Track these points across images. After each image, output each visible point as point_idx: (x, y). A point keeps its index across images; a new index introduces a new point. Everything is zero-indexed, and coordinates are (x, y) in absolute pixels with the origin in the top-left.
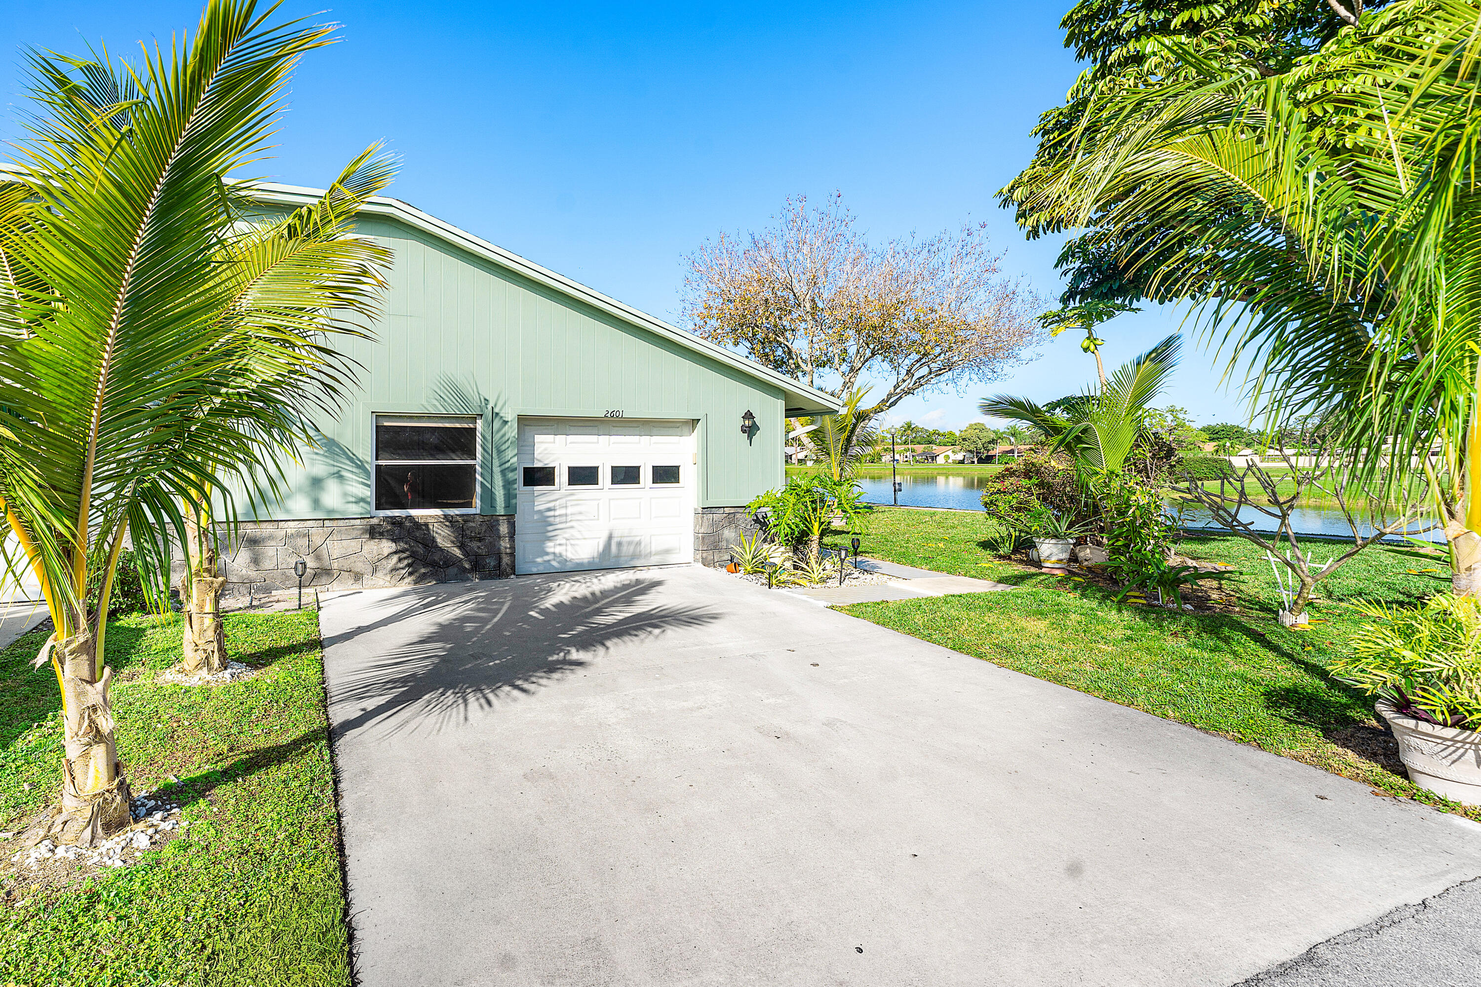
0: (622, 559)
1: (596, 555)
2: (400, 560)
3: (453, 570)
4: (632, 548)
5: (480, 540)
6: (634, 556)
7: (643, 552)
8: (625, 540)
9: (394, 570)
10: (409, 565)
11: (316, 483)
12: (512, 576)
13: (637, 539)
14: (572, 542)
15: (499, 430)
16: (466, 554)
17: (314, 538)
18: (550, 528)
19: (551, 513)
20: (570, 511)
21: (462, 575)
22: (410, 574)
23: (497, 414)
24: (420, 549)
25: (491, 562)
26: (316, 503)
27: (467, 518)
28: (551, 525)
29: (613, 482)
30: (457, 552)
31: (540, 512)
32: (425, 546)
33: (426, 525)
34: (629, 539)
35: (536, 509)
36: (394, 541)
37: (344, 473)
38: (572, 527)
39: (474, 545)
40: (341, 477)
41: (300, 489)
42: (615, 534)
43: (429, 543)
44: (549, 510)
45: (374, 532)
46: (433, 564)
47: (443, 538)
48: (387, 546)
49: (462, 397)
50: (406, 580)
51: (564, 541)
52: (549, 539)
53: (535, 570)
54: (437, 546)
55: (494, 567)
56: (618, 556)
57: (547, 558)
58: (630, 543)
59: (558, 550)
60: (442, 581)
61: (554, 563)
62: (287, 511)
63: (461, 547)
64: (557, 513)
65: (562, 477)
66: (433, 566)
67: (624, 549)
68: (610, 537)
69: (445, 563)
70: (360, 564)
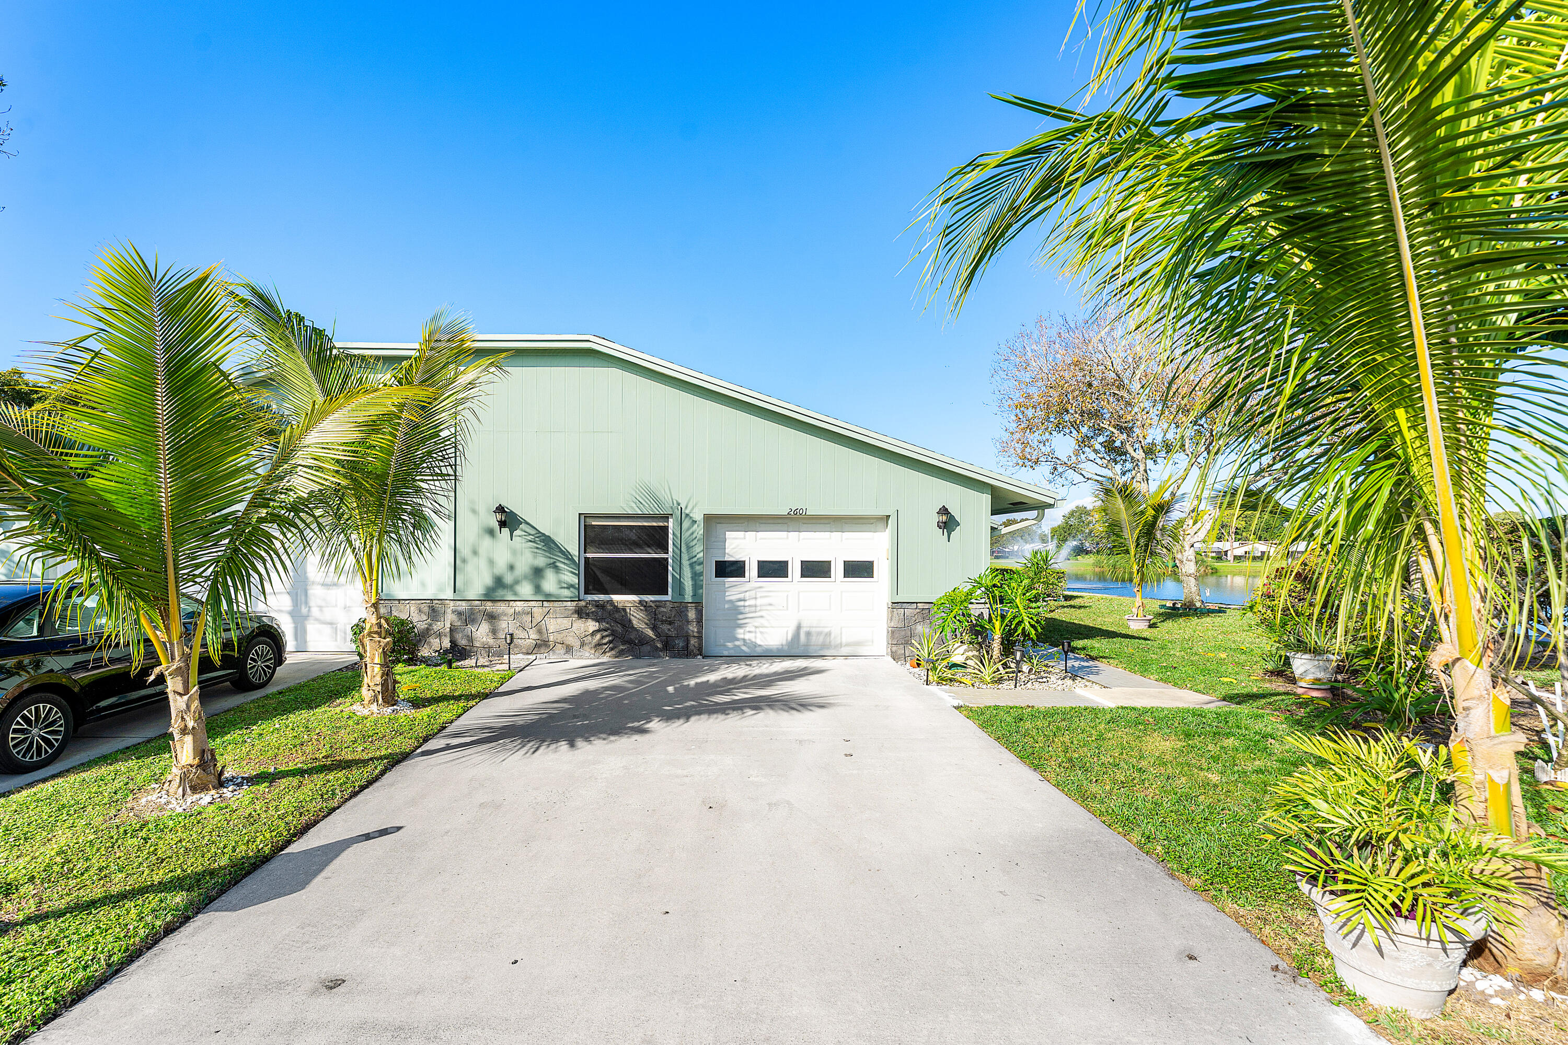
0: (812, 647)
1: (784, 643)
2: (603, 637)
3: (646, 648)
4: (821, 639)
5: (670, 623)
6: (824, 646)
7: (833, 643)
8: (813, 630)
9: (599, 645)
10: (610, 642)
11: (538, 573)
12: (699, 657)
13: (827, 630)
14: (761, 629)
15: (688, 529)
16: (658, 635)
17: (535, 615)
18: (740, 616)
19: (741, 603)
20: (759, 602)
21: (654, 653)
22: (612, 649)
23: (687, 515)
24: (619, 629)
25: (680, 643)
26: (538, 589)
27: (659, 604)
28: (742, 613)
29: (803, 576)
30: (650, 633)
31: (731, 601)
32: (623, 626)
33: (624, 610)
34: (818, 630)
35: (727, 598)
36: (597, 620)
37: (558, 564)
38: (762, 617)
39: (665, 627)
40: (556, 567)
41: (526, 577)
42: (804, 624)
43: (626, 623)
44: (740, 600)
45: (581, 613)
46: (630, 642)
47: (638, 620)
48: (592, 626)
49: (657, 500)
50: (608, 654)
51: (753, 629)
52: (740, 626)
53: (726, 653)
54: (633, 627)
55: (683, 647)
56: (807, 645)
57: (737, 643)
58: (819, 634)
59: (747, 636)
60: (638, 656)
61: (744, 648)
62: (516, 594)
63: (654, 628)
64: (747, 603)
65: (752, 570)
66: (630, 644)
67: (814, 639)
68: (799, 627)
69: (639, 641)
70: (571, 638)
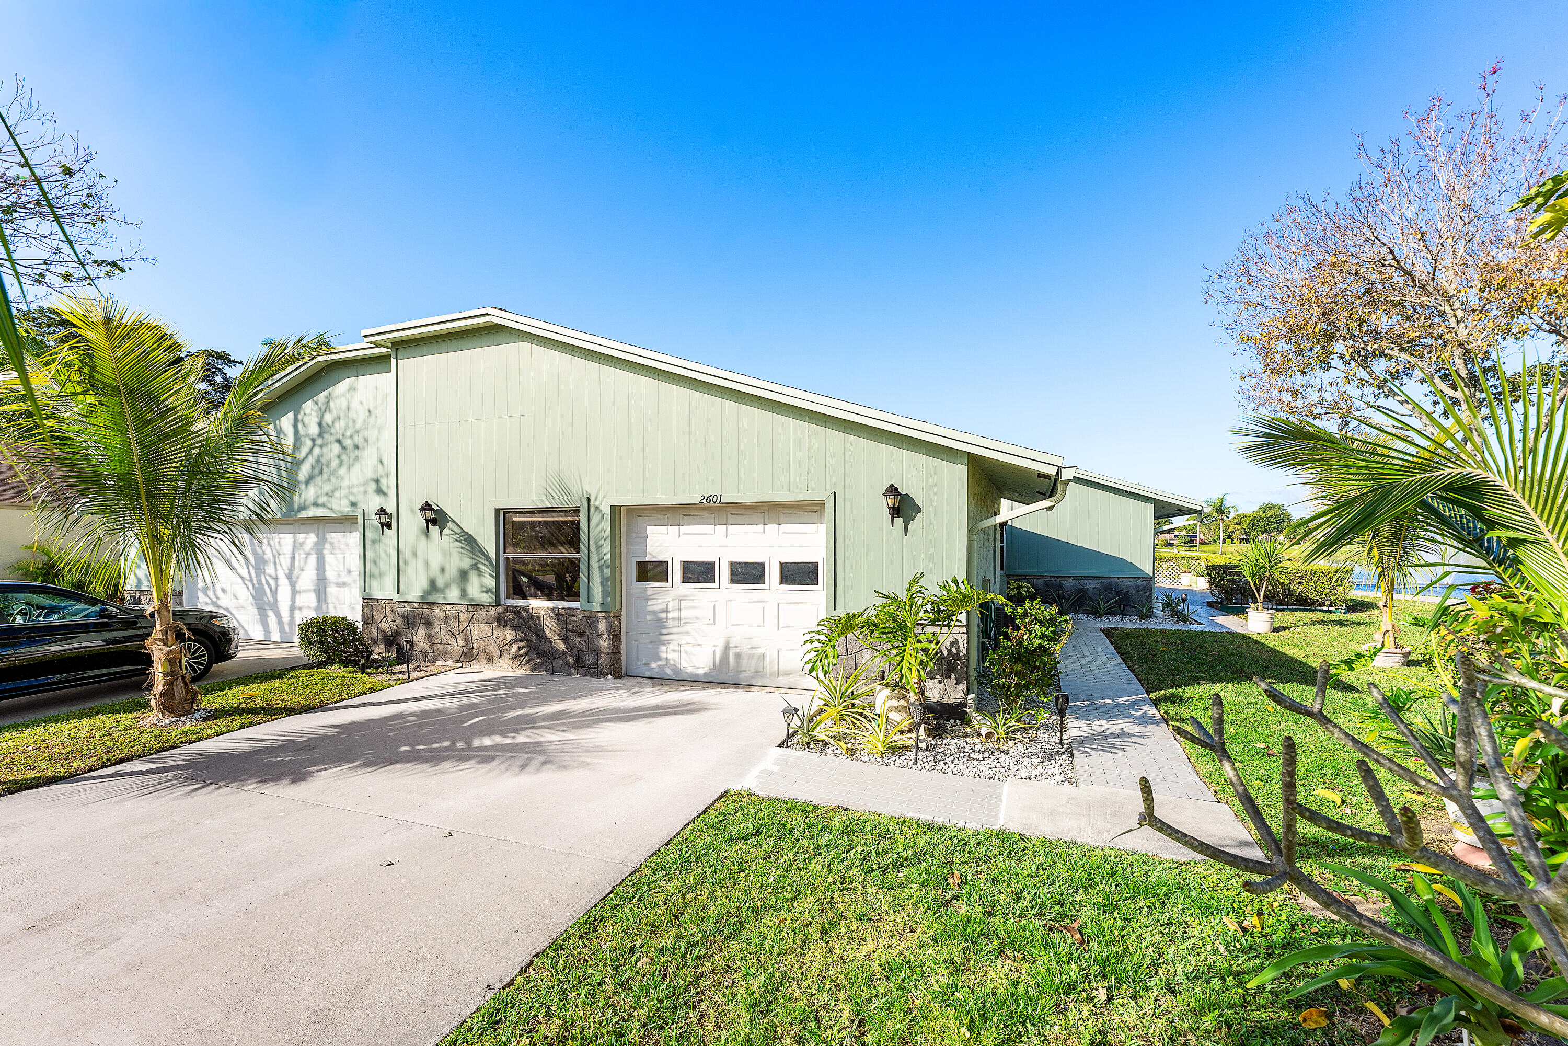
0: (743, 674)
1: (712, 665)
2: (520, 648)
3: (558, 663)
4: (753, 663)
5: (581, 635)
6: (759, 673)
7: (768, 670)
8: (744, 651)
9: (516, 657)
10: (526, 654)
11: (463, 575)
12: (609, 677)
13: (760, 652)
14: (688, 648)
15: (598, 525)
16: (570, 648)
17: (462, 619)
18: (664, 631)
19: (664, 615)
20: (683, 614)
21: (565, 670)
22: (528, 662)
23: (597, 508)
24: (533, 639)
25: (590, 659)
26: (464, 593)
27: (570, 612)
28: (665, 627)
29: (732, 581)
30: (561, 646)
31: (654, 612)
32: (537, 636)
33: (538, 618)
34: (749, 651)
35: (650, 608)
36: (514, 629)
37: (480, 566)
38: (687, 633)
39: (576, 639)
40: (478, 569)
41: (454, 581)
42: (733, 643)
43: (539, 633)
44: (663, 611)
45: (501, 621)
46: (542, 655)
47: (551, 628)
48: (509, 635)
50: (525, 667)
51: (677, 648)
52: (664, 643)
53: (648, 674)
54: (546, 638)
55: (593, 664)
56: (737, 670)
57: (661, 663)
58: (751, 656)
59: (672, 656)
60: (551, 671)
61: (668, 670)
62: (445, 598)
63: (566, 640)
64: (670, 615)
65: (675, 573)
66: (544, 657)
67: (744, 662)
68: (727, 648)
69: (552, 654)
70: (491, 647)
